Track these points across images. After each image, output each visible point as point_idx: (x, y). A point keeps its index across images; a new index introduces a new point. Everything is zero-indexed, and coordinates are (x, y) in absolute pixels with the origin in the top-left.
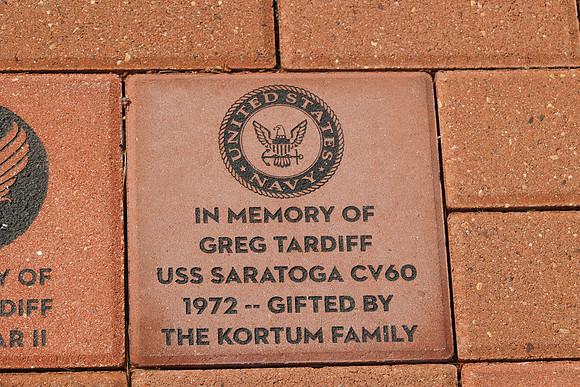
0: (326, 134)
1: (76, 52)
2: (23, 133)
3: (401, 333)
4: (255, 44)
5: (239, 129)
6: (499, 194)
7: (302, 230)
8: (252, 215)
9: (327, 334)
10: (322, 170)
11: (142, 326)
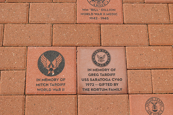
0: (108, 57)
3: (120, 89)
4: (98, 42)
6: (135, 67)
7: (104, 72)
9: (108, 89)
11: (79, 88)
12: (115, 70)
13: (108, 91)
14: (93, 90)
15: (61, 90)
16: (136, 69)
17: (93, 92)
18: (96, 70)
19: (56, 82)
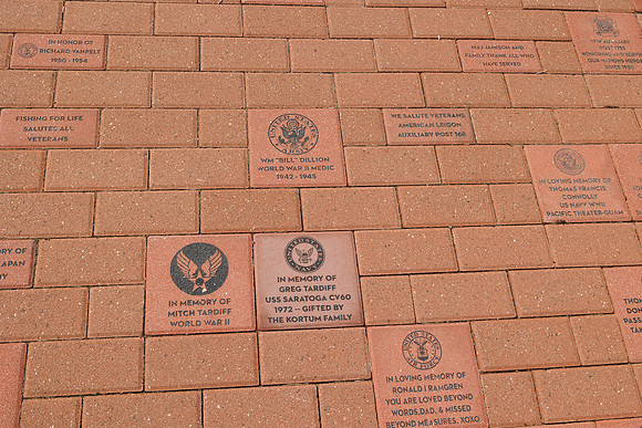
0: (319, 252)
1: (237, 227)
2: (220, 253)
3: (347, 317)
4: (295, 223)
5: (291, 251)
9: (322, 318)
11: (261, 317)
12: (334, 278)
13: (323, 321)
14: (291, 319)
15: (223, 323)
16: (378, 276)
18: (295, 279)
19: (211, 307)
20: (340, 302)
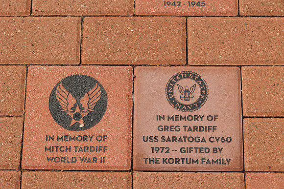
0: (202, 89)
1: (118, 58)
2: (99, 87)
3: (225, 161)
4: (179, 56)
5: (172, 87)
6: (262, 111)
7: (193, 123)
8: (176, 118)
9: (200, 161)
10: (201, 102)
11: (137, 157)
12: (215, 118)
13: (200, 165)
14: (167, 161)
15: (99, 161)
16: (263, 117)
17: (167, 166)
18: (175, 118)
19: (88, 143)
20: (220, 145)
